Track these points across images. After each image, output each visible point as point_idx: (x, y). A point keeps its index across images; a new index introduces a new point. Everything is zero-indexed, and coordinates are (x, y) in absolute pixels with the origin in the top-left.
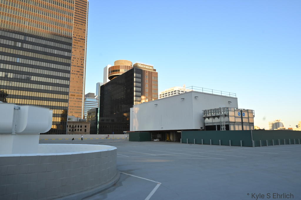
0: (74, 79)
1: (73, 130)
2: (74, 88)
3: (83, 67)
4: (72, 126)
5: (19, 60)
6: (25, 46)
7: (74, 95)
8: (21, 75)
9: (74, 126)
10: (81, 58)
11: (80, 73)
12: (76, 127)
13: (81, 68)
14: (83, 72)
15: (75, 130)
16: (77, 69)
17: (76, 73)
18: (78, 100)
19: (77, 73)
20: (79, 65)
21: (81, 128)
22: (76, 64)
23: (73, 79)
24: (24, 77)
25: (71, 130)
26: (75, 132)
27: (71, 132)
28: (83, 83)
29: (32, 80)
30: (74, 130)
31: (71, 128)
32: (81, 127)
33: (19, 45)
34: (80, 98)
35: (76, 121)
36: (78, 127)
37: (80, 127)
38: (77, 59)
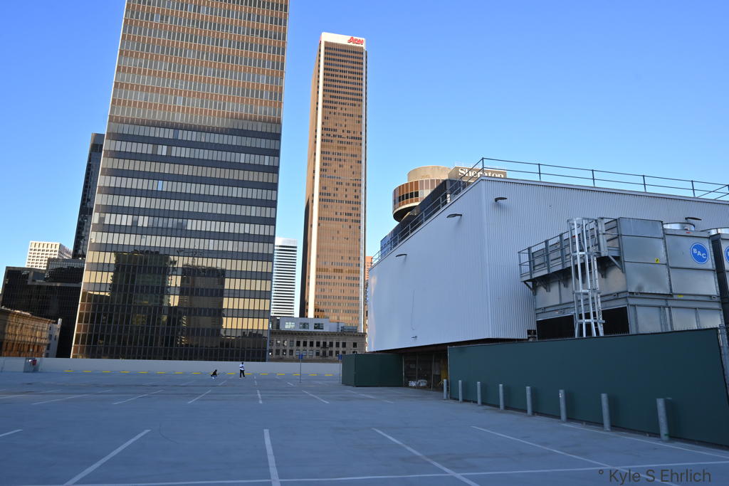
0: (341, 233)
1: (324, 353)
2: (341, 255)
3: (360, 203)
4: (321, 344)
5: (161, 186)
6: (177, 152)
7: (341, 271)
8: (166, 220)
9: (328, 343)
10: (354, 182)
11: (354, 218)
12: (331, 344)
13: (354, 206)
14: (360, 215)
15: (331, 353)
16: (346, 208)
17: (344, 217)
18: (352, 282)
19: (347, 217)
20: (351, 198)
21: (345, 349)
22: (344, 198)
23: (338, 232)
24: (171, 223)
25: (321, 353)
26: (330, 358)
27: (321, 358)
28: (359, 240)
29: (189, 228)
30: (328, 352)
31: (319, 348)
32: (344, 345)
33: (163, 150)
34: (355, 275)
35: (335, 330)
36: (338, 345)
37: (341, 345)
38: (344, 184)
